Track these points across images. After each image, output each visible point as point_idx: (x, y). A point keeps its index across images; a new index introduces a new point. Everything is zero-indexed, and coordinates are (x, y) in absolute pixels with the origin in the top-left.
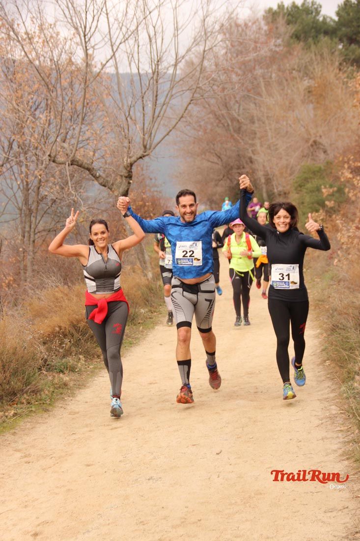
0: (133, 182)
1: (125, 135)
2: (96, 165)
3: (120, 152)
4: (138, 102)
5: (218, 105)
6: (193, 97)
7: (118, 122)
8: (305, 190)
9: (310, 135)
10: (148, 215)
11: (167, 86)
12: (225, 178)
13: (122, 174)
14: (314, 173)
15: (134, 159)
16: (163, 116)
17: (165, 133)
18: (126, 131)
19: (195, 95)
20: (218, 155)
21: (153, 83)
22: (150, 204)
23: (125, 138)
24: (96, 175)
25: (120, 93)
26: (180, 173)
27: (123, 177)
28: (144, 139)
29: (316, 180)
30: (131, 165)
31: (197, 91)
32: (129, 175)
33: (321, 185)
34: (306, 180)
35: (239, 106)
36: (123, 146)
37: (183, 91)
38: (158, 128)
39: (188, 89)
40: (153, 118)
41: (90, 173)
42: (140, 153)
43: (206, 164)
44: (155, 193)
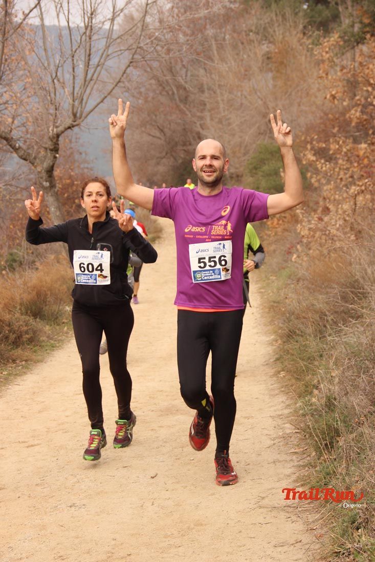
0: (60, 156)
1: (51, 101)
2: (15, 134)
3: (45, 120)
4: (67, 62)
5: (161, 69)
6: (133, 58)
7: (43, 84)
8: (261, 173)
9: (268, 108)
11: (102, 43)
12: (168, 155)
13: (47, 146)
14: (271, 153)
15: (61, 128)
16: (97, 79)
17: (99, 100)
18: (52, 95)
19: (136, 56)
20: (161, 128)
21: (86, 40)
22: (79, 182)
23: (51, 103)
24: (15, 146)
25: (45, 50)
27: (48, 150)
28: (73, 105)
29: (274, 162)
30: (58, 136)
31: (137, 52)
32: (55, 147)
33: (279, 168)
34: (262, 161)
35: (187, 71)
36: (49, 113)
37: (121, 50)
38: (90, 94)
39: (127, 49)
40: (85, 81)
41: (8, 143)
42: (69, 122)
43: (146, 138)
44: (86, 170)
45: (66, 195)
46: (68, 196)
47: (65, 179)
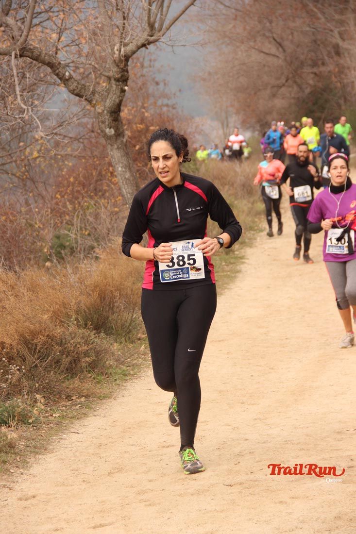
0: (129, 89)
2: (62, 57)
3: (107, 34)
13: (110, 74)
15: (131, 47)
24: (64, 75)
26: (210, 74)
27: (112, 79)
30: (127, 58)
32: (122, 76)
36: (113, 25)
41: (54, 71)
42: (143, 36)
44: (165, 109)
45: (137, 147)
47: (136, 124)
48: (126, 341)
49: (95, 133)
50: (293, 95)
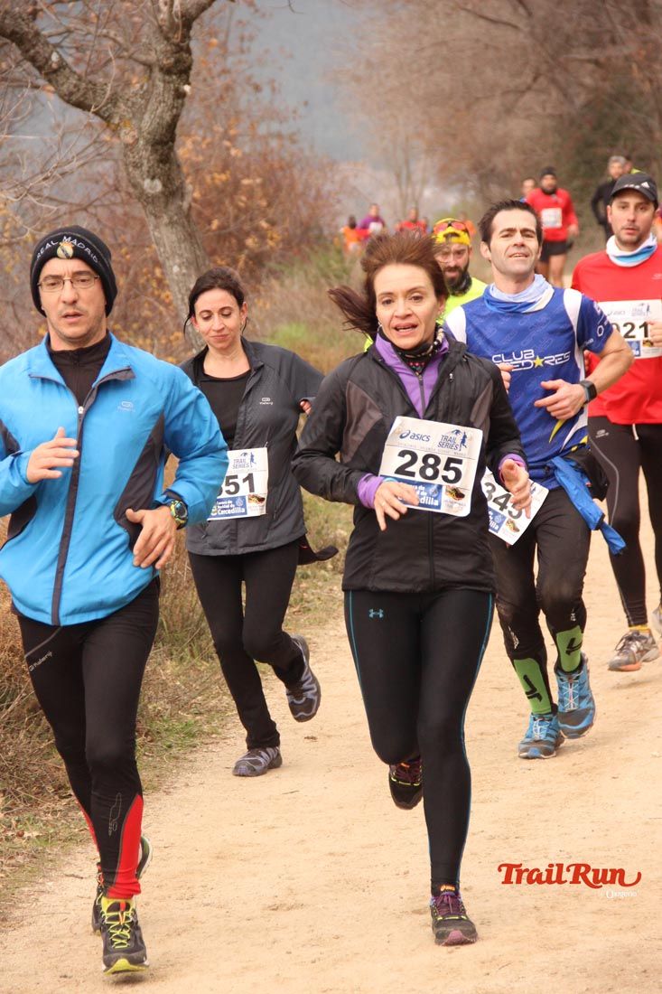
0: (194, 92)
10: (247, 227)
13: (151, 58)
24: (47, 60)
26: (369, 64)
27: (156, 70)
32: (178, 61)
41: (25, 52)
44: (274, 143)
45: (215, 224)
46: (221, 228)
47: (210, 172)
48: (193, 656)
49: (123, 194)
50: (549, 111)
